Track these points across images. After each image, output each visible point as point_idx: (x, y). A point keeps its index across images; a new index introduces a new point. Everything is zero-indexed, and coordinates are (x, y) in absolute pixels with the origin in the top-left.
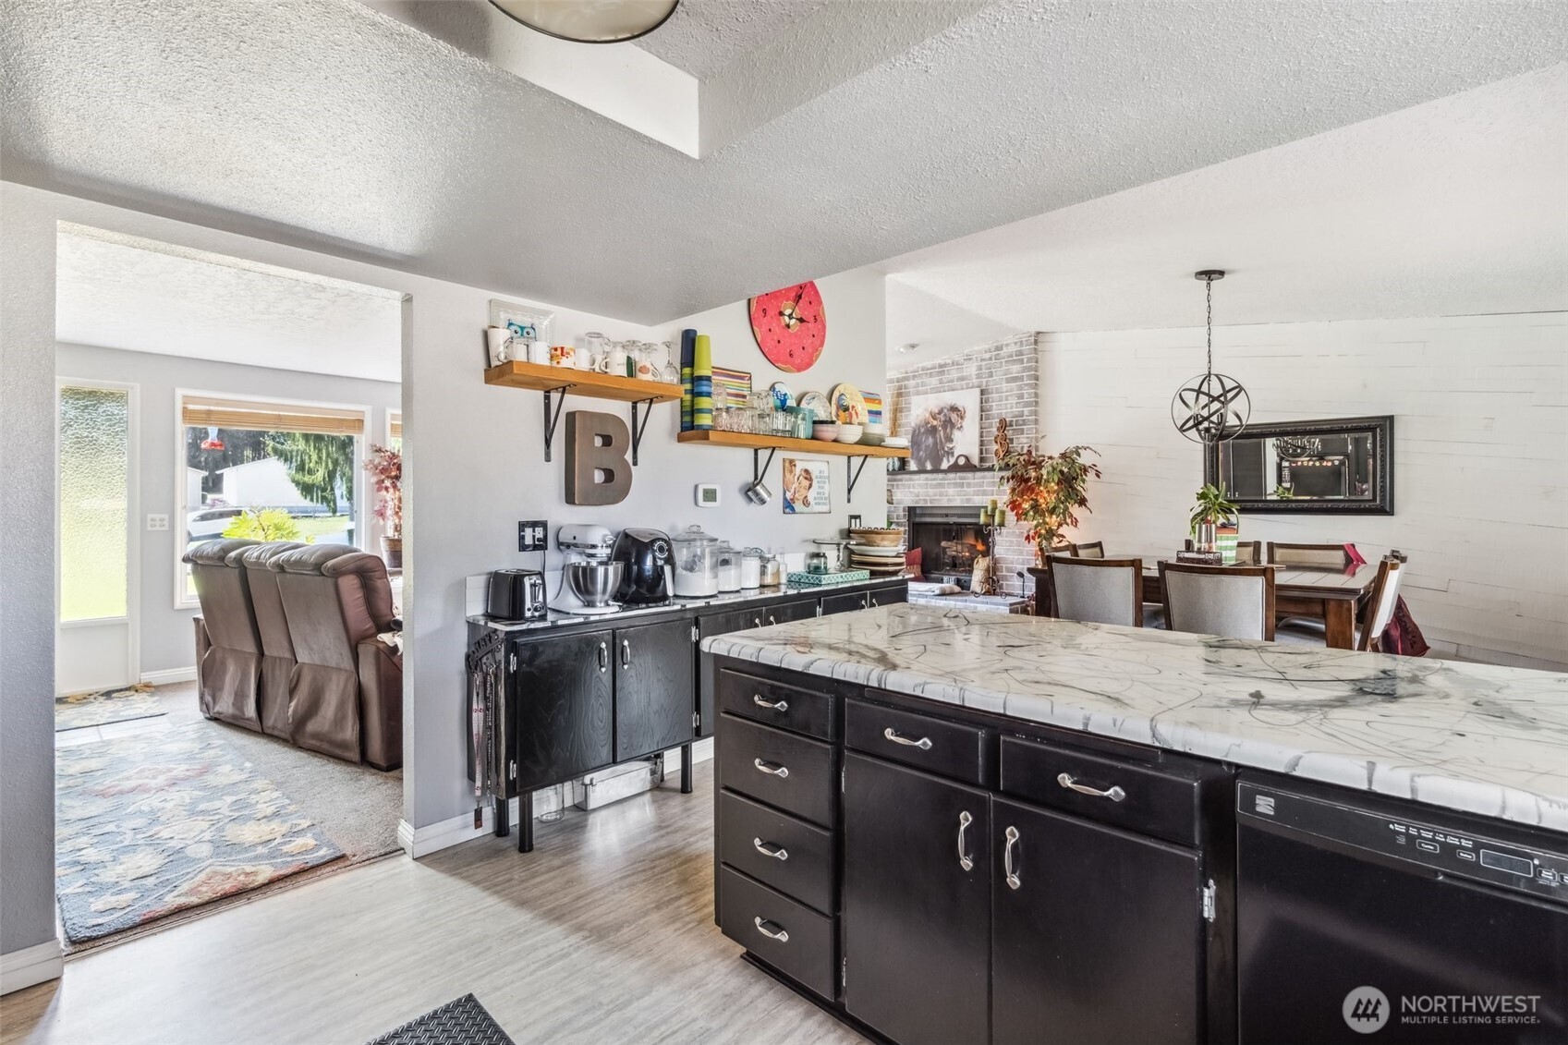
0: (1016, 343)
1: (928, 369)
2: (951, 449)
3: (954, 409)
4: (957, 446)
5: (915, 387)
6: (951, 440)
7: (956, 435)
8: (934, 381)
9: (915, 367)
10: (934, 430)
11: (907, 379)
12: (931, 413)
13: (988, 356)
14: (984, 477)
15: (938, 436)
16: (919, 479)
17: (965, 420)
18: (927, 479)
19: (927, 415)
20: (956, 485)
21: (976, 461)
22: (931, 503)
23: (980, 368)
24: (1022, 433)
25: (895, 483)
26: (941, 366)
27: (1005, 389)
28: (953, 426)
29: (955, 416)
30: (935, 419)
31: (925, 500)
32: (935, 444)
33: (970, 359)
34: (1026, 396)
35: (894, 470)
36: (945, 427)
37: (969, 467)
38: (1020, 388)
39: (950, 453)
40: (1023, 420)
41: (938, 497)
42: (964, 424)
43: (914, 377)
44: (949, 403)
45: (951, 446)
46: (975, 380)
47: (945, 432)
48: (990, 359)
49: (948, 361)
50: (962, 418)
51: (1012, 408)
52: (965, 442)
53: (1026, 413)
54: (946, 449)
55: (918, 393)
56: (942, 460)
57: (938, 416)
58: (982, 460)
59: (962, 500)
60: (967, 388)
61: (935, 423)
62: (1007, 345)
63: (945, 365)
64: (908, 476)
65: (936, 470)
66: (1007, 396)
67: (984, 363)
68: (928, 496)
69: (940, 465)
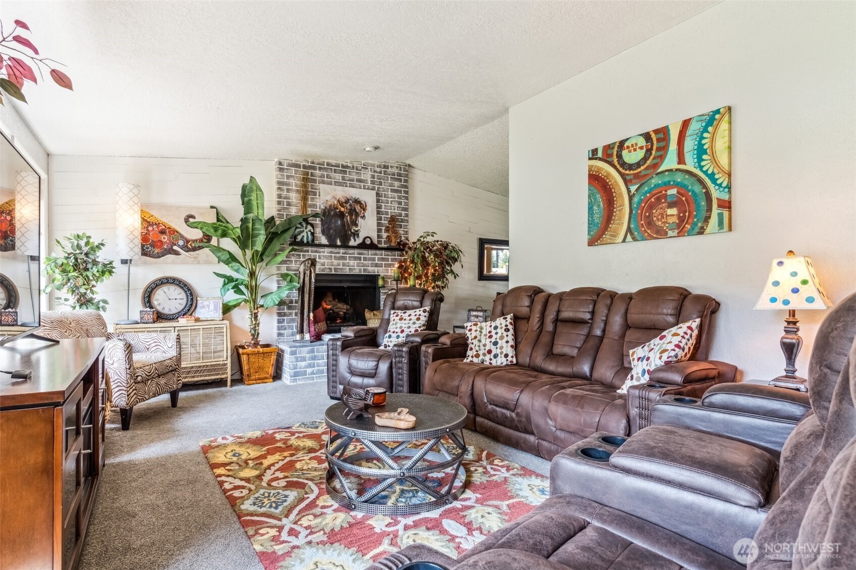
0: (397, 167)
1: (332, 166)
2: (357, 231)
3: (357, 201)
4: (361, 230)
5: (321, 177)
6: (357, 225)
7: (360, 221)
8: (338, 177)
9: (321, 160)
10: (341, 215)
11: (314, 168)
12: (339, 201)
13: (378, 170)
14: (376, 254)
15: (345, 220)
16: (324, 252)
17: (367, 211)
18: (331, 252)
19: (336, 202)
20: (355, 259)
21: (375, 241)
22: (335, 271)
23: (373, 177)
24: (401, 228)
25: (302, 253)
26: (343, 166)
27: (390, 196)
28: (357, 215)
29: (359, 208)
30: (343, 206)
31: (330, 269)
32: (343, 225)
33: (367, 168)
34: (403, 204)
35: (308, 242)
36: (351, 215)
37: (373, 246)
38: (399, 197)
39: (356, 234)
40: (402, 219)
41: (341, 267)
42: (366, 214)
43: (320, 169)
44: (354, 197)
45: (357, 229)
46: (369, 184)
47: (351, 218)
48: (380, 172)
49: (349, 165)
50: (364, 210)
51: (394, 210)
52: (368, 227)
53: (403, 215)
54: (353, 231)
55: (323, 182)
56: (350, 240)
57: (345, 205)
58: (379, 242)
59: (360, 270)
60: (364, 188)
61: (342, 209)
62: (392, 167)
63: (347, 167)
64: (315, 249)
65: (345, 246)
66: (391, 201)
67: (376, 174)
68: (332, 265)
69: (348, 242)
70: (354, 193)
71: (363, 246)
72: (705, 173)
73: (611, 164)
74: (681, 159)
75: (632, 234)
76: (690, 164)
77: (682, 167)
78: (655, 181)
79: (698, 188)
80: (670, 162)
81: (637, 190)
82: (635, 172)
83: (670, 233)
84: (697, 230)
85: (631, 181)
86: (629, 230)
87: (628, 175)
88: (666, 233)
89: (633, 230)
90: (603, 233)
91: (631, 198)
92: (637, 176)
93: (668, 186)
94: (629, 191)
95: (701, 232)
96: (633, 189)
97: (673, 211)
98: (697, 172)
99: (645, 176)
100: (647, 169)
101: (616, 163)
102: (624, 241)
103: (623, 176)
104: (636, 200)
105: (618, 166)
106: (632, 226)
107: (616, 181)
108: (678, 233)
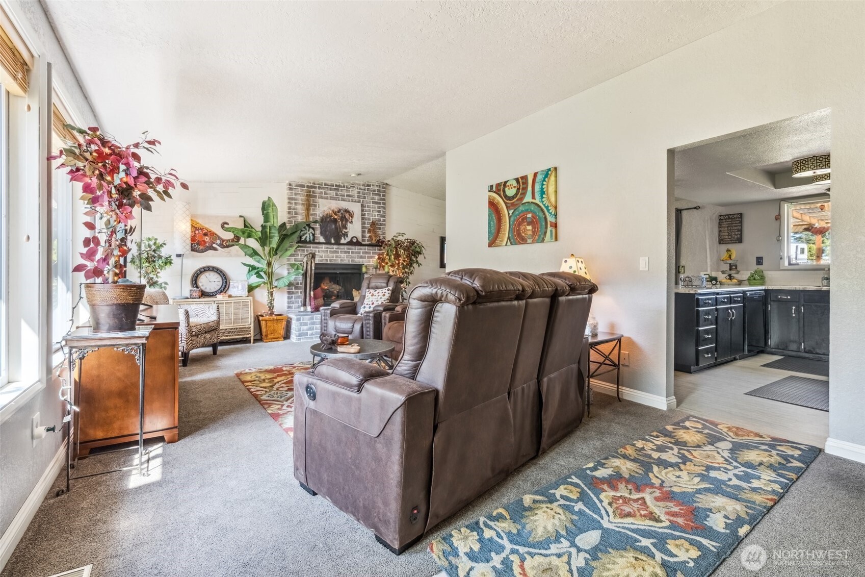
0: (377, 186)
1: (328, 185)
2: (347, 232)
3: (347, 211)
4: (350, 232)
5: (320, 194)
6: (346, 228)
7: (349, 225)
8: (333, 193)
9: (320, 182)
10: (335, 221)
11: (315, 187)
12: (333, 211)
13: (363, 188)
14: (361, 249)
15: (338, 224)
16: (322, 248)
17: (354, 218)
18: (327, 248)
19: (331, 212)
20: (345, 252)
21: (360, 240)
22: (330, 262)
23: (359, 193)
24: (380, 230)
25: (305, 249)
26: (336, 186)
27: (372, 207)
28: (347, 221)
29: (348, 215)
30: (336, 215)
31: (327, 260)
32: (336, 228)
33: (354, 187)
34: (382, 212)
35: (310, 241)
36: (342, 220)
37: (358, 244)
38: (379, 207)
39: (346, 235)
40: (381, 223)
41: (335, 258)
42: (353, 220)
43: (319, 188)
44: (344, 208)
45: (346, 231)
46: (356, 198)
47: (342, 223)
48: (365, 190)
49: (341, 184)
50: (352, 217)
51: (375, 216)
52: (354, 229)
53: (382, 220)
54: (343, 232)
55: (322, 198)
56: (341, 239)
57: (337, 213)
58: (363, 240)
59: (349, 261)
60: (352, 201)
61: (336, 217)
62: (373, 185)
63: (339, 186)
64: (315, 245)
65: (338, 243)
66: (373, 210)
67: (361, 191)
68: (328, 257)
69: (340, 241)
70: (344, 205)
71: (351, 243)
72: (544, 205)
73: (500, 195)
74: (533, 197)
75: (510, 241)
76: (537, 201)
77: (533, 201)
78: (521, 208)
79: (541, 215)
80: (528, 198)
81: (512, 213)
82: (512, 202)
83: (529, 241)
84: (541, 239)
85: (509, 207)
86: (509, 238)
87: (508, 203)
88: (527, 241)
89: (511, 238)
90: (496, 240)
91: (510, 218)
92: (512, 204)
93: (527, 211)
94: (509, 214)
95: (543, 241)
96: (511, 212)
97: (529, 228)
98: (541, 204)
99: (517, 204)
100: (517, 200)
101: (502, 196)
102: (506, 245)
103: (505, 203)
104: (512, 219)
105: (503, 197)
106: (510, 236)
107: (502, 207)
108: (532, 241)
